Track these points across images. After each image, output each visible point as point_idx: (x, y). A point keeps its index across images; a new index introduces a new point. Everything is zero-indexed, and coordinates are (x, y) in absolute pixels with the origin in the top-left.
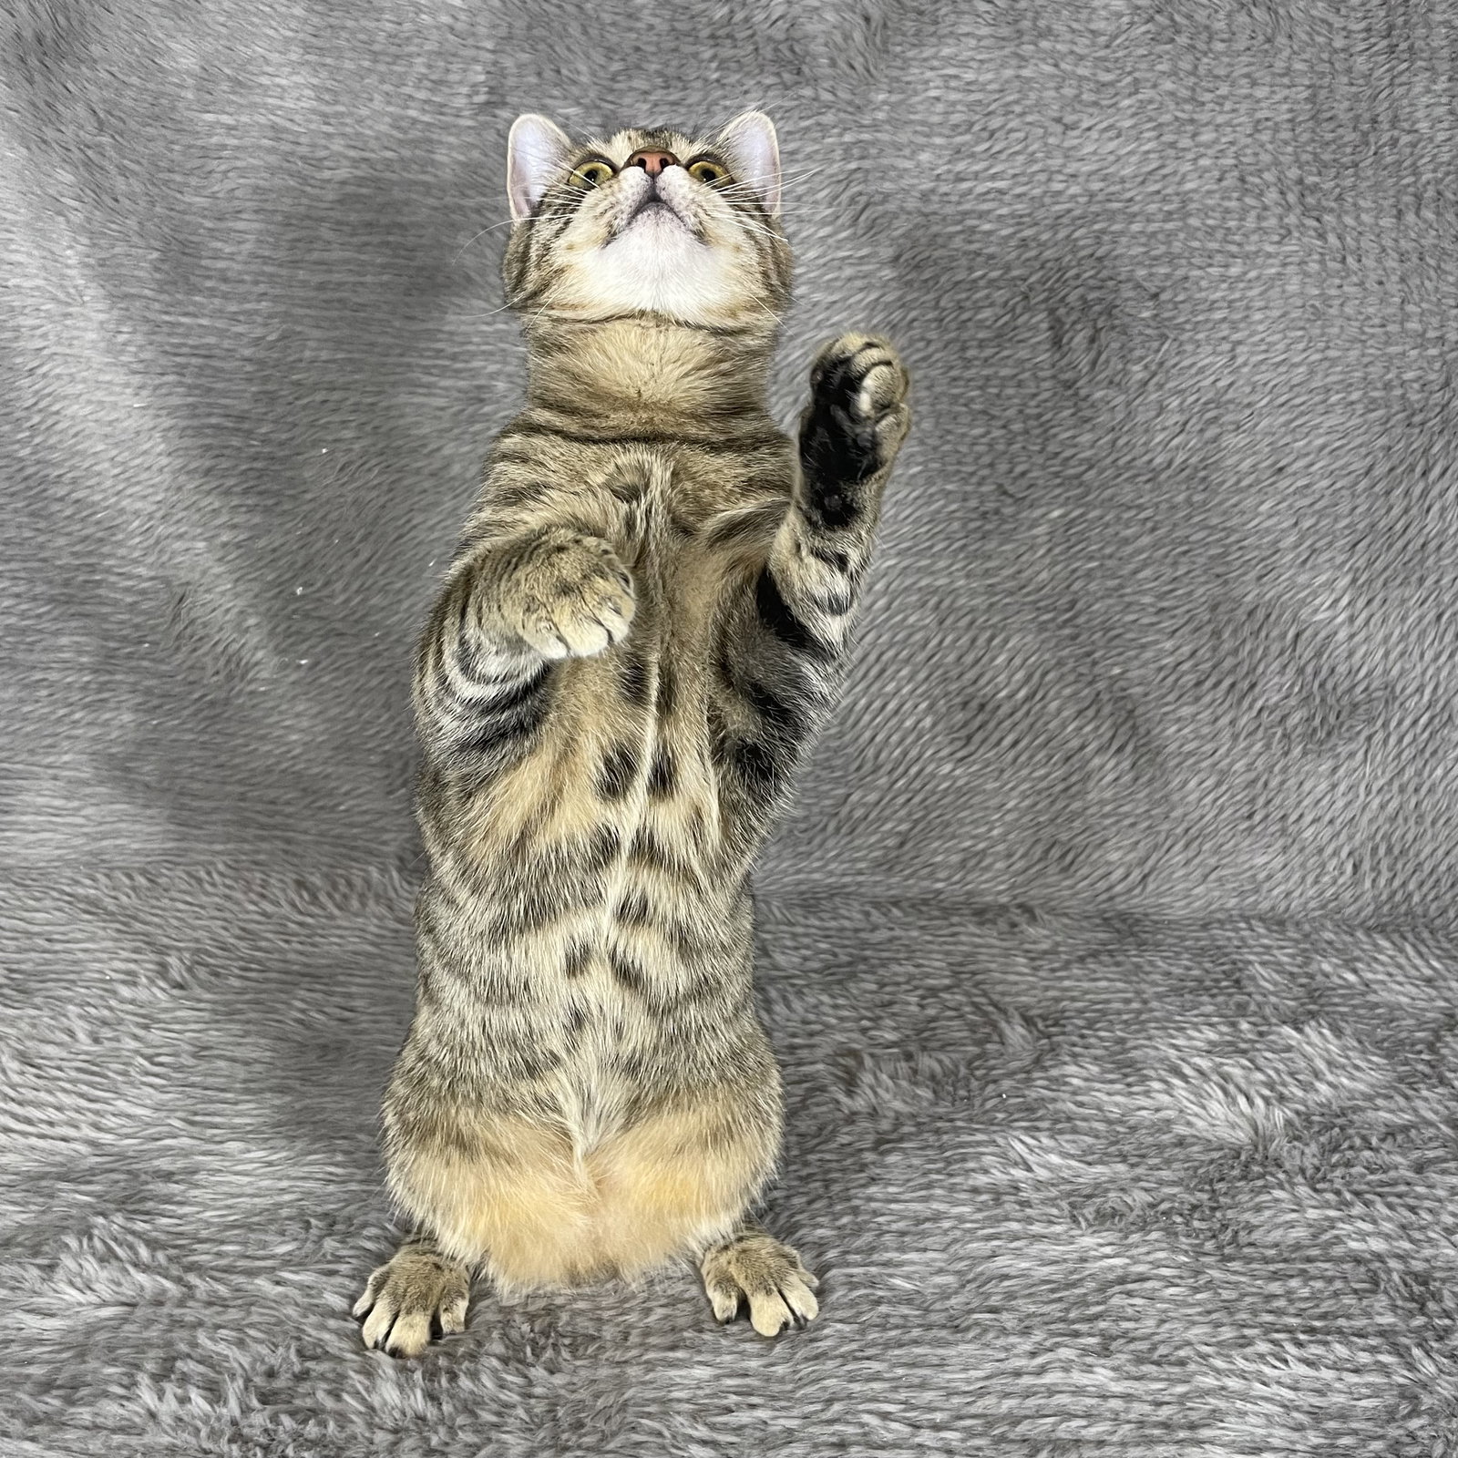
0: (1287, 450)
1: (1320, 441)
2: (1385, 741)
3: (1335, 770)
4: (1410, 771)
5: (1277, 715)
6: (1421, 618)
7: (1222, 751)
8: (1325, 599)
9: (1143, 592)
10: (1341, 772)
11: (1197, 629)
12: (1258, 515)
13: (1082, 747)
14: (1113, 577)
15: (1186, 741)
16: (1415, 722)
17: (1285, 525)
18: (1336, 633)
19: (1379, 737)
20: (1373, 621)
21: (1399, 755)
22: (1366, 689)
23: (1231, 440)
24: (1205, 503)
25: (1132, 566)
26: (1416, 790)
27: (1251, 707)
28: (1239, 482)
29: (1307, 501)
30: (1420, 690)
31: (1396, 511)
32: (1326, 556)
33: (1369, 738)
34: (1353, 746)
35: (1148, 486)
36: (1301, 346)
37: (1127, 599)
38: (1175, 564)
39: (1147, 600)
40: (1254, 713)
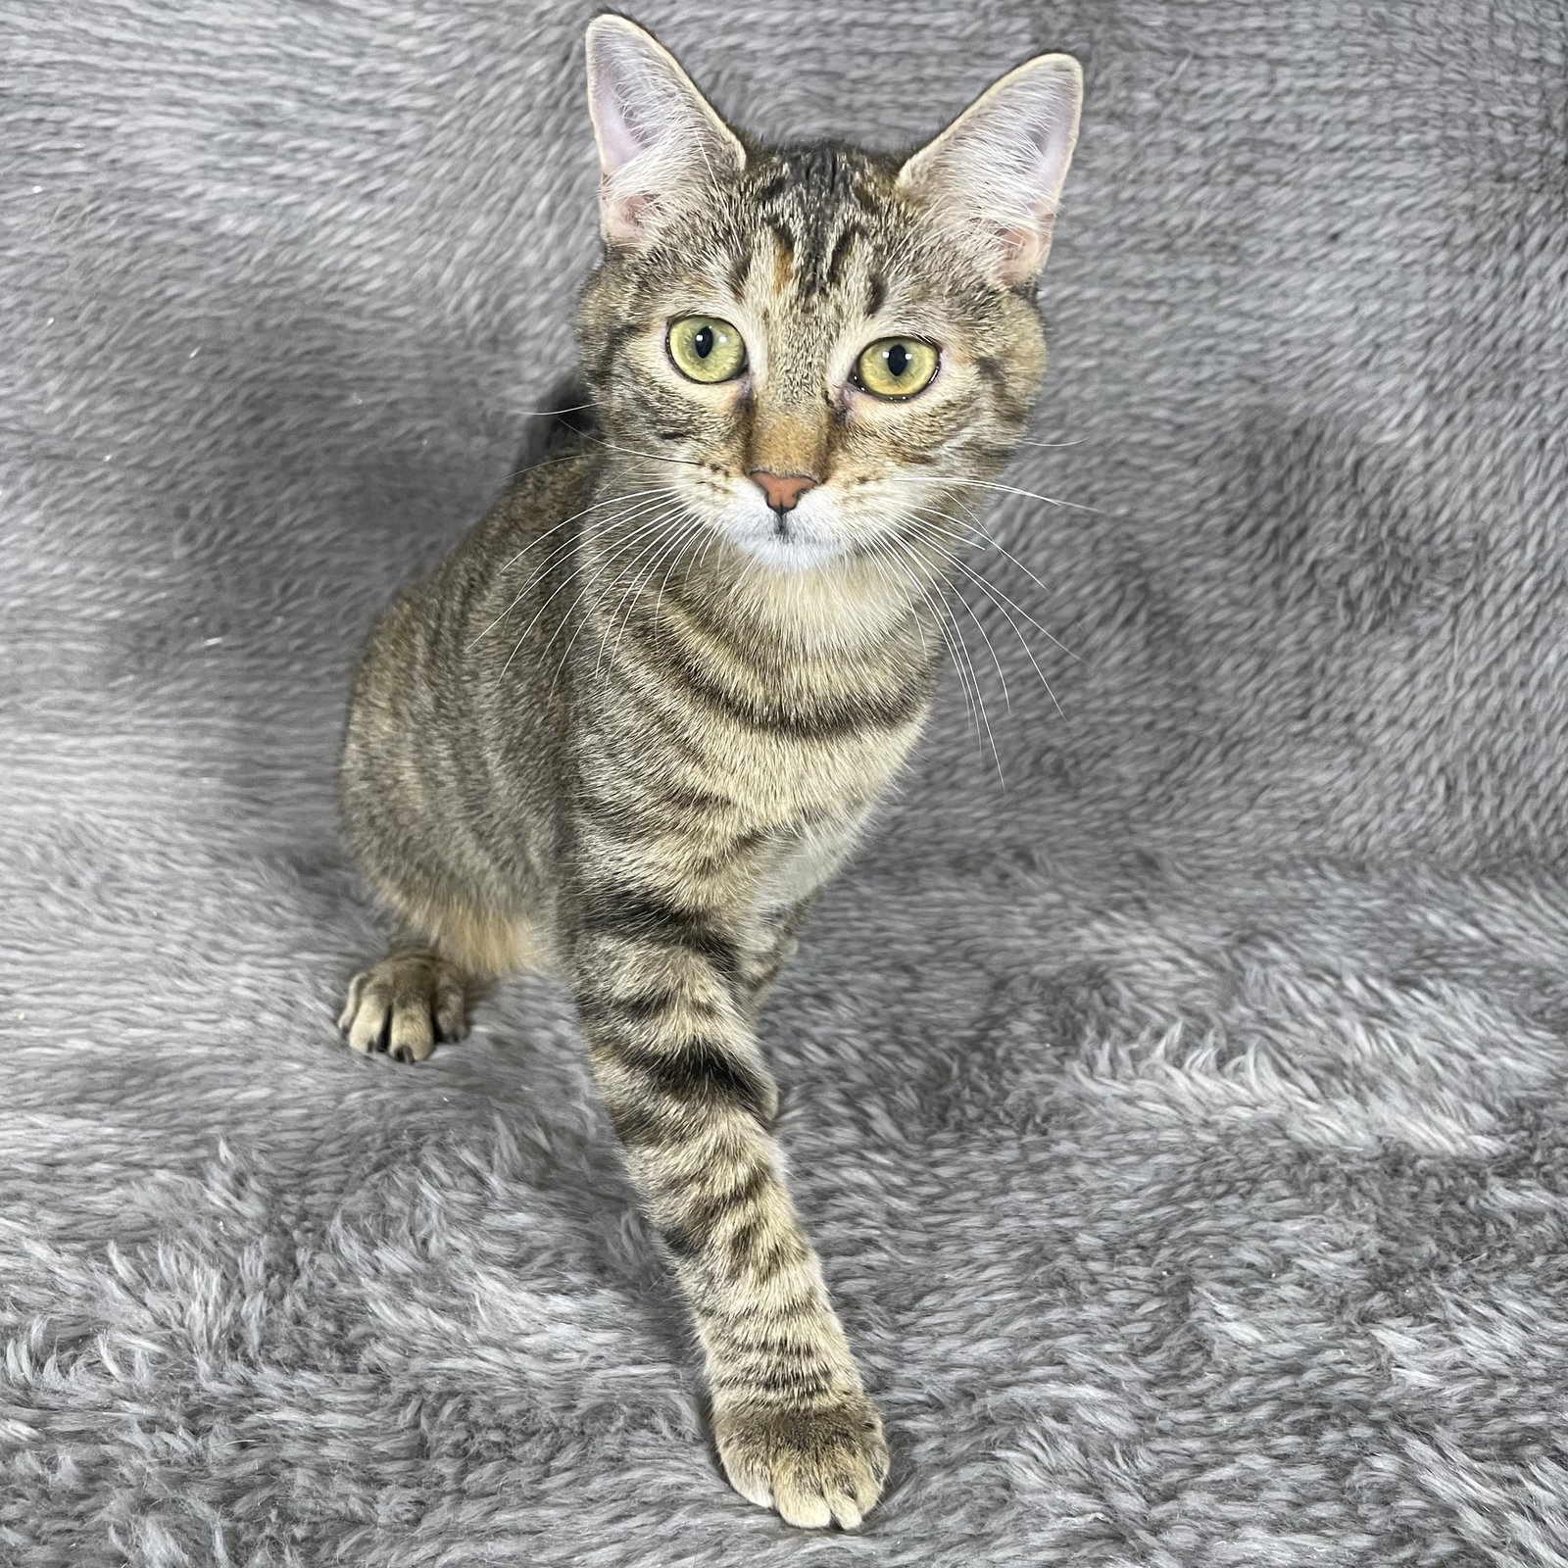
0: (1343, 210)
1: (1386, 198)
2: (1478, 613)
3: (1412, 653)
4: (1513, 657)
5: (1333, 575)
6: (1518, 443)
7: (1265, 621)
8: (1393, 413)
9: (1155, 402)
10: (1422, 654)
11: (1226, 455)
12: (1305, 298)
13: (1080, 617)
14: (1118, 380)
15: (1216, 607)
16: (1517, 588)
17: (1341, 312)
18: (1407, 460)
19: (1469, 606)
20: (1455, 445)
21: (1499, 631)
22: (1449, 540)
23: (1269, 195)
24: (1235, 279)
25: (1141, 367)
26: (1523, 684)
27: (1300, 561)
28: (1281, 252)
29: (1368, 280)
30: (1521, 543)
31: (1483, 294)
32: (1392, 355)
33: (1456, 608)
34: (1436, 618)
35: (1162, 257)
36: (1361, 69)
37: (1134, 411)
38: (1197, 364)
39: (1161, 413)
40: (1303, 570)
